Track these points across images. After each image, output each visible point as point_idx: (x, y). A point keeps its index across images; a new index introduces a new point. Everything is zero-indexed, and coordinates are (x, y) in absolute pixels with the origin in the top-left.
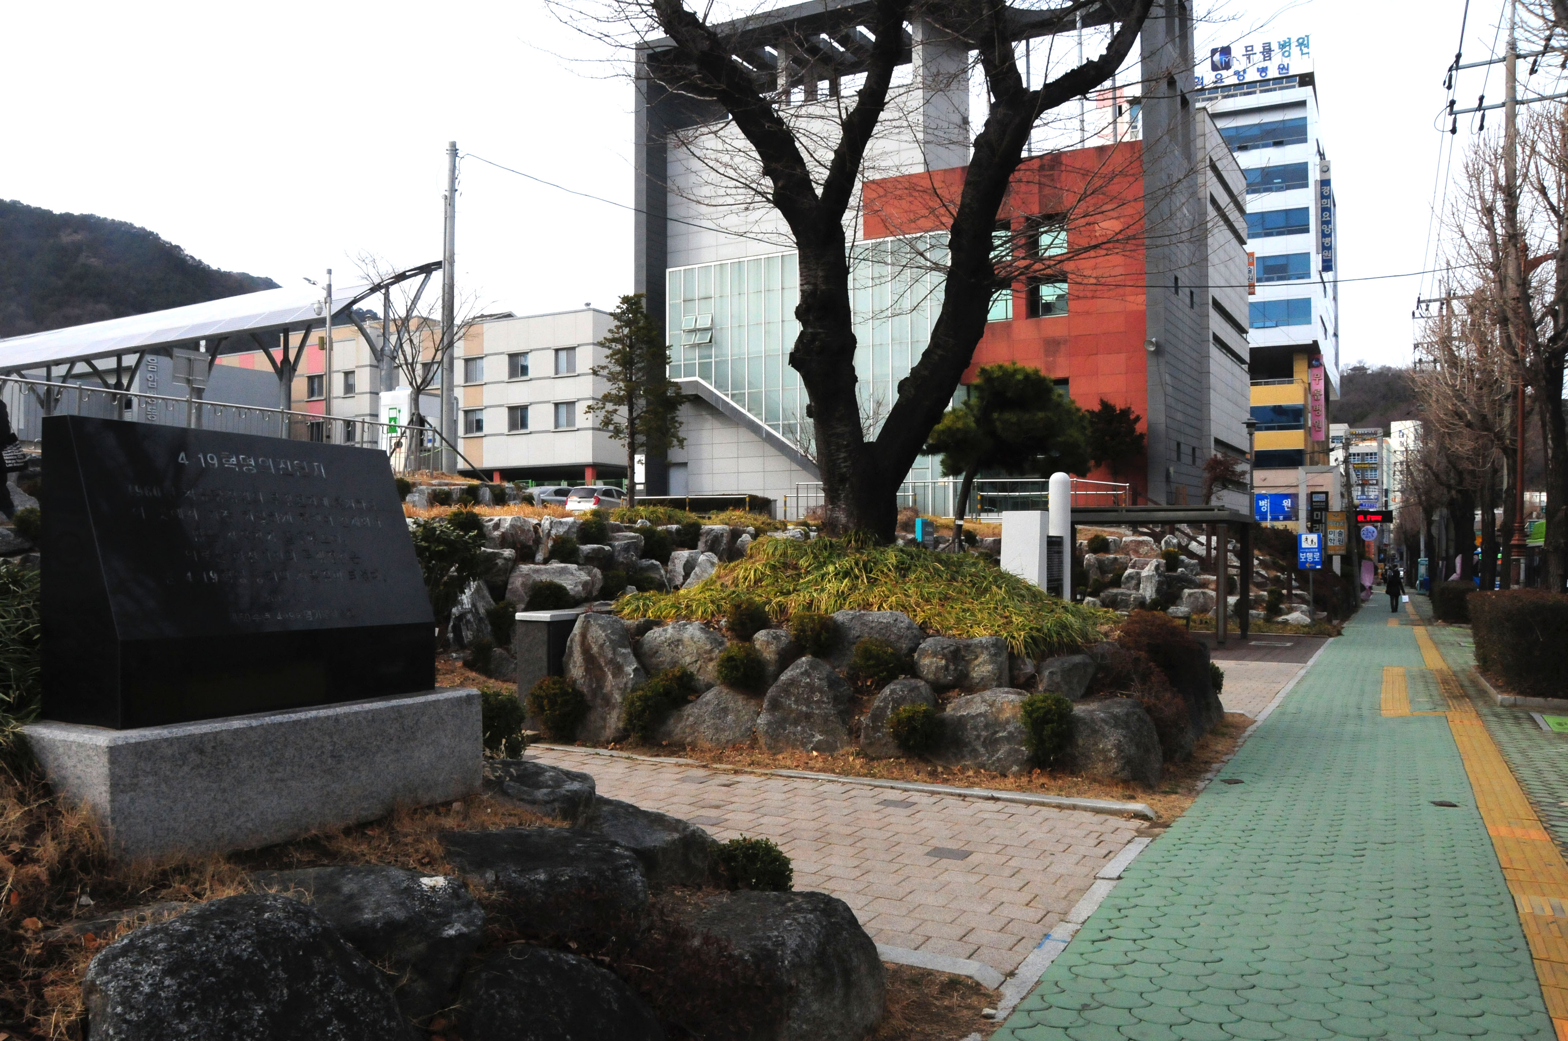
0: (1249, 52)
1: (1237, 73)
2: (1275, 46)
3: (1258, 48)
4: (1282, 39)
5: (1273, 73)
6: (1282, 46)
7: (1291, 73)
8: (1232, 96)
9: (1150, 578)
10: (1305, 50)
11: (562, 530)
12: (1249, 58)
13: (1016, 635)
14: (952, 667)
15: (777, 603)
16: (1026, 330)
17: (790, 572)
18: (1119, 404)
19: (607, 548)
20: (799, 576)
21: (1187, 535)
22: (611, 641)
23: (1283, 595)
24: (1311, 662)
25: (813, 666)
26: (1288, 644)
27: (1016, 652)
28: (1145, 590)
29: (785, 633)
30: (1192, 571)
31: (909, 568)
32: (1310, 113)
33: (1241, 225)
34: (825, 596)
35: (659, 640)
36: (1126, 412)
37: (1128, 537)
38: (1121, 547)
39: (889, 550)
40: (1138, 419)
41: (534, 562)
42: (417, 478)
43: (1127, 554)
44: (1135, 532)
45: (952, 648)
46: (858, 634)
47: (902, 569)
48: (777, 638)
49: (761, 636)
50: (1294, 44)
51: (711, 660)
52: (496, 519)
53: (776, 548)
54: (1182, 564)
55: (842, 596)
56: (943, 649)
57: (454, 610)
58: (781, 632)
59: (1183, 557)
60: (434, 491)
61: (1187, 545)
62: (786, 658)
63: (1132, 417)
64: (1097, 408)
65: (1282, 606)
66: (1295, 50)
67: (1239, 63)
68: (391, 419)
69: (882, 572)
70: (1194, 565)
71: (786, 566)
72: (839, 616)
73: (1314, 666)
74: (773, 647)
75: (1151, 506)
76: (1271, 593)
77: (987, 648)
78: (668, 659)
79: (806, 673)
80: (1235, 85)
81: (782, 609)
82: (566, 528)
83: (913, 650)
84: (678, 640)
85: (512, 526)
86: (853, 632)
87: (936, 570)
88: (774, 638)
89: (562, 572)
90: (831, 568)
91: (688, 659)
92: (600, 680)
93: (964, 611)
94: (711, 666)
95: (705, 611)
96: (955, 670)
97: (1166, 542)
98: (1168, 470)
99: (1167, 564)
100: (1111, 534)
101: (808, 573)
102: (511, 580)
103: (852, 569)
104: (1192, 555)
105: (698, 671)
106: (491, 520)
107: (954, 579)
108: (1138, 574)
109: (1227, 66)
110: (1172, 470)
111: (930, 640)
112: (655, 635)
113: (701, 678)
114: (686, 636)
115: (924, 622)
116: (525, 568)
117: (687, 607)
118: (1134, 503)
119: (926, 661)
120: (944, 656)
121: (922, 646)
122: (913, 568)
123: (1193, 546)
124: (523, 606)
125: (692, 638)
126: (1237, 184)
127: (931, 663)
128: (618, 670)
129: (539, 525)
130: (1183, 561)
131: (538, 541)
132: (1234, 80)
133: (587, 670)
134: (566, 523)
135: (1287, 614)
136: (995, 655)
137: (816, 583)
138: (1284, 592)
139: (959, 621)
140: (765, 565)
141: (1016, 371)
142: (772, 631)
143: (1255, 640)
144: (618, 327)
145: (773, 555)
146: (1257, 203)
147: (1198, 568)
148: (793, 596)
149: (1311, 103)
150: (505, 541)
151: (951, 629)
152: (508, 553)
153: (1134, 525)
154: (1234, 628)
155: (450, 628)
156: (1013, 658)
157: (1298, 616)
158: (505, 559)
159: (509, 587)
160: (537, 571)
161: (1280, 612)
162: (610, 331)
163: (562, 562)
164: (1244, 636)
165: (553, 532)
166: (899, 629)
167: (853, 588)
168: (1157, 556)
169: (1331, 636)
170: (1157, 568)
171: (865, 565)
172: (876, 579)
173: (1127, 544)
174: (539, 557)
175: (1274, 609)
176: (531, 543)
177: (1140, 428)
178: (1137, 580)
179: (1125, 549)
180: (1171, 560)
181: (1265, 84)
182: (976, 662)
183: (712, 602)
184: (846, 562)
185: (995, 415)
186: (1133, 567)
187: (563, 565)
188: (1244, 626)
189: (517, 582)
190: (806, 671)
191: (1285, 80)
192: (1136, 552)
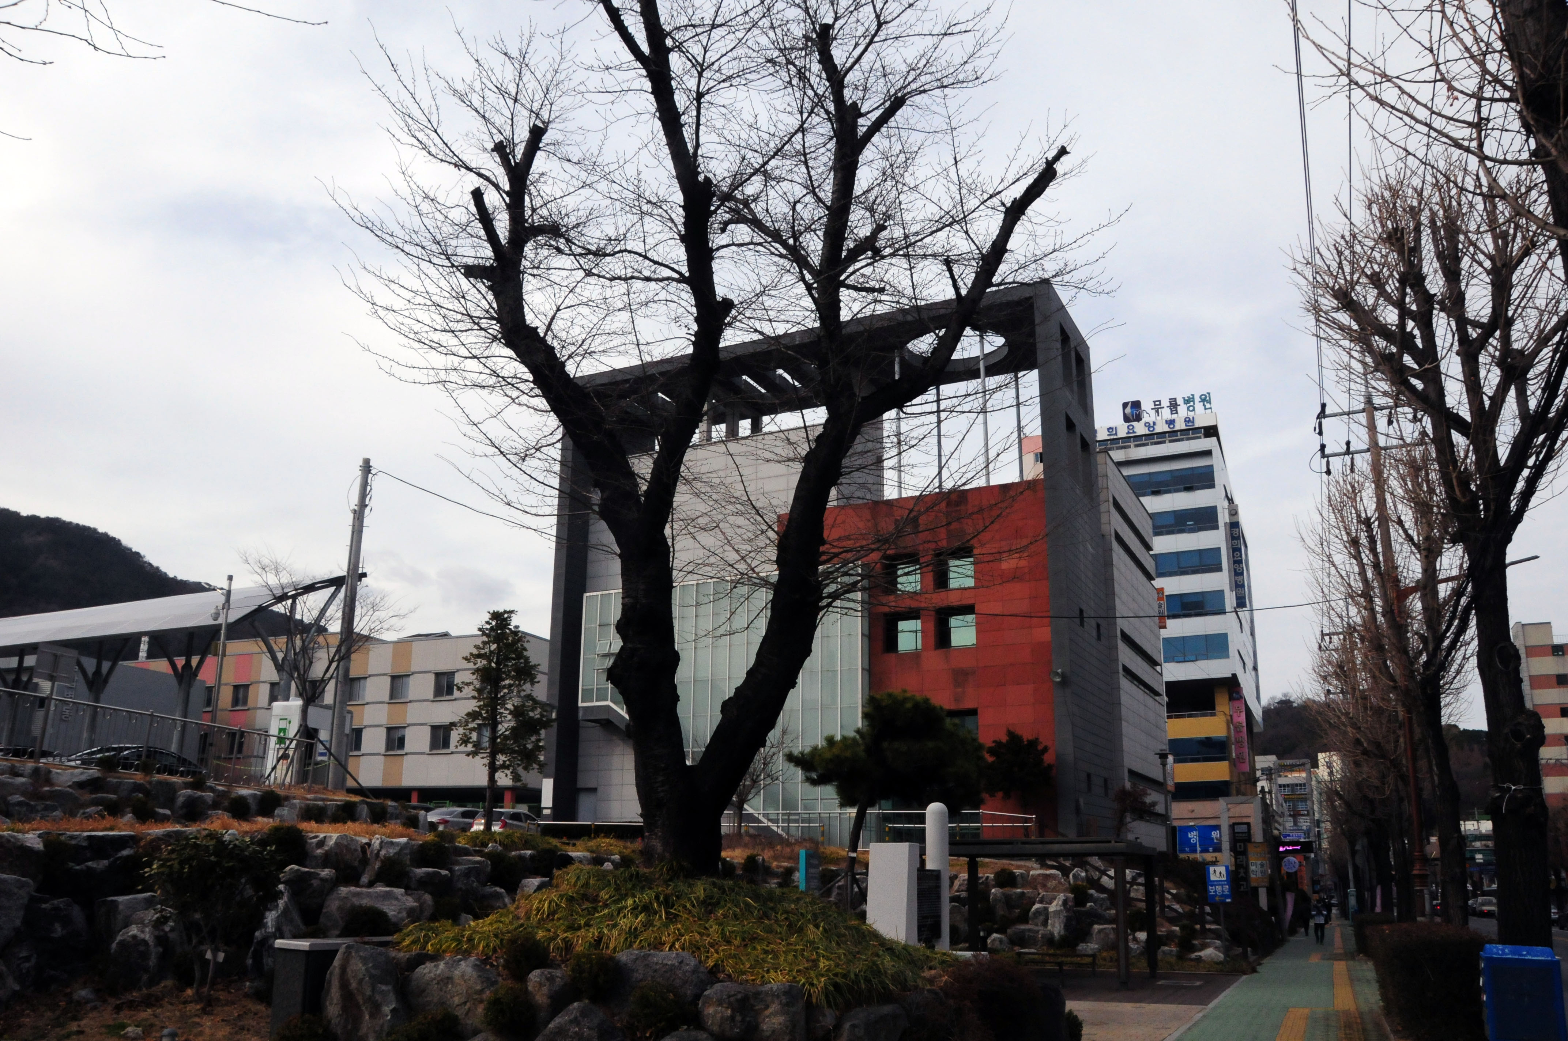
0: (1157, 407)
1: (1147, 425)
2: (1180, 401)
3: (1165, 403)
4: (1187, 395)
5: (1180, 425)
6: (1187, 401)
7: (1196, 425)
8: (1144, 445)
9: (1056, 913)
10: (1208, 406)
11: (392, 851)
12: (1157, 412)
13: (815, 982)
14: (738, 1018)
15: (564, 939)
16: (934, 660)
17: (586, 905)
18: (1027, 735)
19: (444, 872)
20: (595, 910)
21: (1097, 869)
22: (372, 976)
23: (1195, 930)
24: (1211, 1005)
25: (584, 1013)
26: (1198, 983)
27: (814, 1000)
28: (1053, 926)
29: (561, 974)
30: (1101, 905)
31: (718, 903)
32: (1215, 461)
33: (1150, 565)
34: (615, 932)
35: (427, 977)
36: (1033, 743)
37: (1036, 871)
38: (1026, 881)
39: (699, 883)
40: (1046, 749)
41: (357, 885)
42: (294, 791)
43: (1035, 888)
44: (1044, 866)
45: (739, 996)
46: (641, 977)
47: (710, 904)
48: (551, 979)
49: (535, 976)
50: (1197, 399)
51: (481, 1001)
52: (322, 836)
53: (578, 878)
54: (1090, 898)
55: (633, 933)
56: (729, 996)
57: (257, 934)
58: (558, 973)
59: (1092, 891)
60: (308, 806)
61: (1099, 879)
62: (559, 1003)
63: (1040, 748)
64: (1004, 739)
65: (1196, 942)
66: (1199, 406)
67: (1149, 416)
68: (280, 730)
69: (685, 907)
70: (1103, 899)
71: (585, 897)
72: (624, 957)
73: (1215, 1008)
74: (545, 990)
75: (1060, 838)
76: (1183, 928)
77: (778, 996)
78: (436, 1000)
79: (575, 1021)
80: (1145, 435)
81: (568, 945)
82: (397, 849)
83: (698, 997)
84: (448, 978)
85: (336, 843)
86: (636, 975)
87: (747, 905)
88: (547, 979)
89: (387, 896)
90: (630, 902)
91: (456, 1000)
92: (357, 1020)
93: (766, 952)
94: (480, 1009)
95: (488, 946)
96: (743, 1021)
97: (1074, 876)
98: (1077, 802)
99: (1075, 898)
100: (1018, 867)
101: (606, 906)
102: (327, 903)
103: (651, 903)
104: (1102, 889)
105: (467, 1014)
106: (316, 837)
107: (766, 915)
108: (1046, 909)
109: (1138, 418)
110: (1081, 801)
111: (718, 986)
112: (427, 971)
113: (469, 1022)
114: (457, 973)
115: (716, 965)
116: (344, 890)
117: (470, 940)
118: (1041, 834)
119: (711, 1010)
120: (730, 1005)
121: (706, 993)
122: (722, 903)
123: (1105, 880)
124: (337, 932)
125: (463, 976)
126: (1146, 527)
127: (716, 1012)
128: (376, 1010)
129: (369, 844)
130: (1092, 895)
131: (365, 861)
132: (1145, 431)
133: (344, 1008)
134: (398, 844)
135: (1200, 950)
136: (787, 1004)
137: (611, 917)
138: (1198, 927)
139: (757, 963)
140: (561, 896)
141: (905, 700)
142: (546, 971)
143: (1164, 979)
144: (484, 643)
145: (575, 885)
146: (1163, 544)
147: (1108, 903)
148: (582, 932)
149: (1216, 452)
150: (327, 860)
151: (744, 973)
152: (326, 873)
153: (1042, 859)
154: (1141, 966)
155: (250, 954)
156: (810, 1008)
157: (1211, 953)
158: (322, 880)
159: (324, 910)
160: (358, 894)
161: (1194, 949)
162: (477, 647)
163: (388, 886)
164: (1154, 973)
165: (383, 853)
166: (684, 973)
167: (647, 925)
168: (1064, 891)
169: (1245, 974)
170: (1065, 903)
171: (667, 898)
172: (676, 916)
173: (1035, 878)
174: (365, 879)
175: (1186, 945)
176: (356, 864)
177: (1048, 758)
178: (1044, 914)
179: (1032, 883)
180: (1079, 894)
181: (1173, 435)
182: (767, 1013)
183: (496, 936)
184: (647, 896)
185: (885, 745)
186: (1041, 902)
187: (388, 889)
188: (1153, 963)
189: (333, 905)
190: (576, 1018)
191: (1191, 431)
192: (1044, 886)
